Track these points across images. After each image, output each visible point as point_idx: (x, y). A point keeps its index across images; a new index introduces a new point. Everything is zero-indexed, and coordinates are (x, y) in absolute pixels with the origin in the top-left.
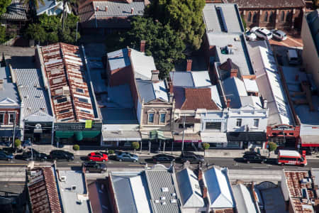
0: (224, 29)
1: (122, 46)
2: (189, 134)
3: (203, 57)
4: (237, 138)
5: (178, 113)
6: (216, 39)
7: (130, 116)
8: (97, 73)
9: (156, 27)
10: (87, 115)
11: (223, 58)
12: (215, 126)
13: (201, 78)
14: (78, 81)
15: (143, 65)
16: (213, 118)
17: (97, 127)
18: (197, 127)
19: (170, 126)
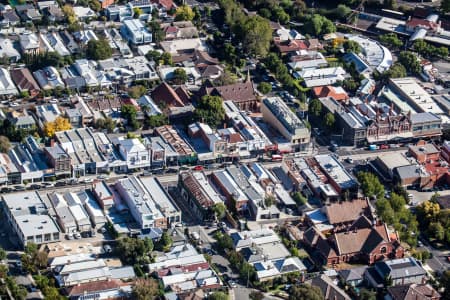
0: (232, 110)
1: (194, 122)
2: (234, 154)
3: (229, 122)
4: (254, 153)
5: (229, 145)
6: (231, 115)
7: (207, 149)
8: (185, 133)
9: (207, 112)
10: (190, 151)
11: (237, 122)
12: (243, 149)
13: (232, 131)
14: (179, 140)
15: (206, 129)
16: (244, 145)
17: (196, 156)
18: (237, 150)
19: (226, 151)
